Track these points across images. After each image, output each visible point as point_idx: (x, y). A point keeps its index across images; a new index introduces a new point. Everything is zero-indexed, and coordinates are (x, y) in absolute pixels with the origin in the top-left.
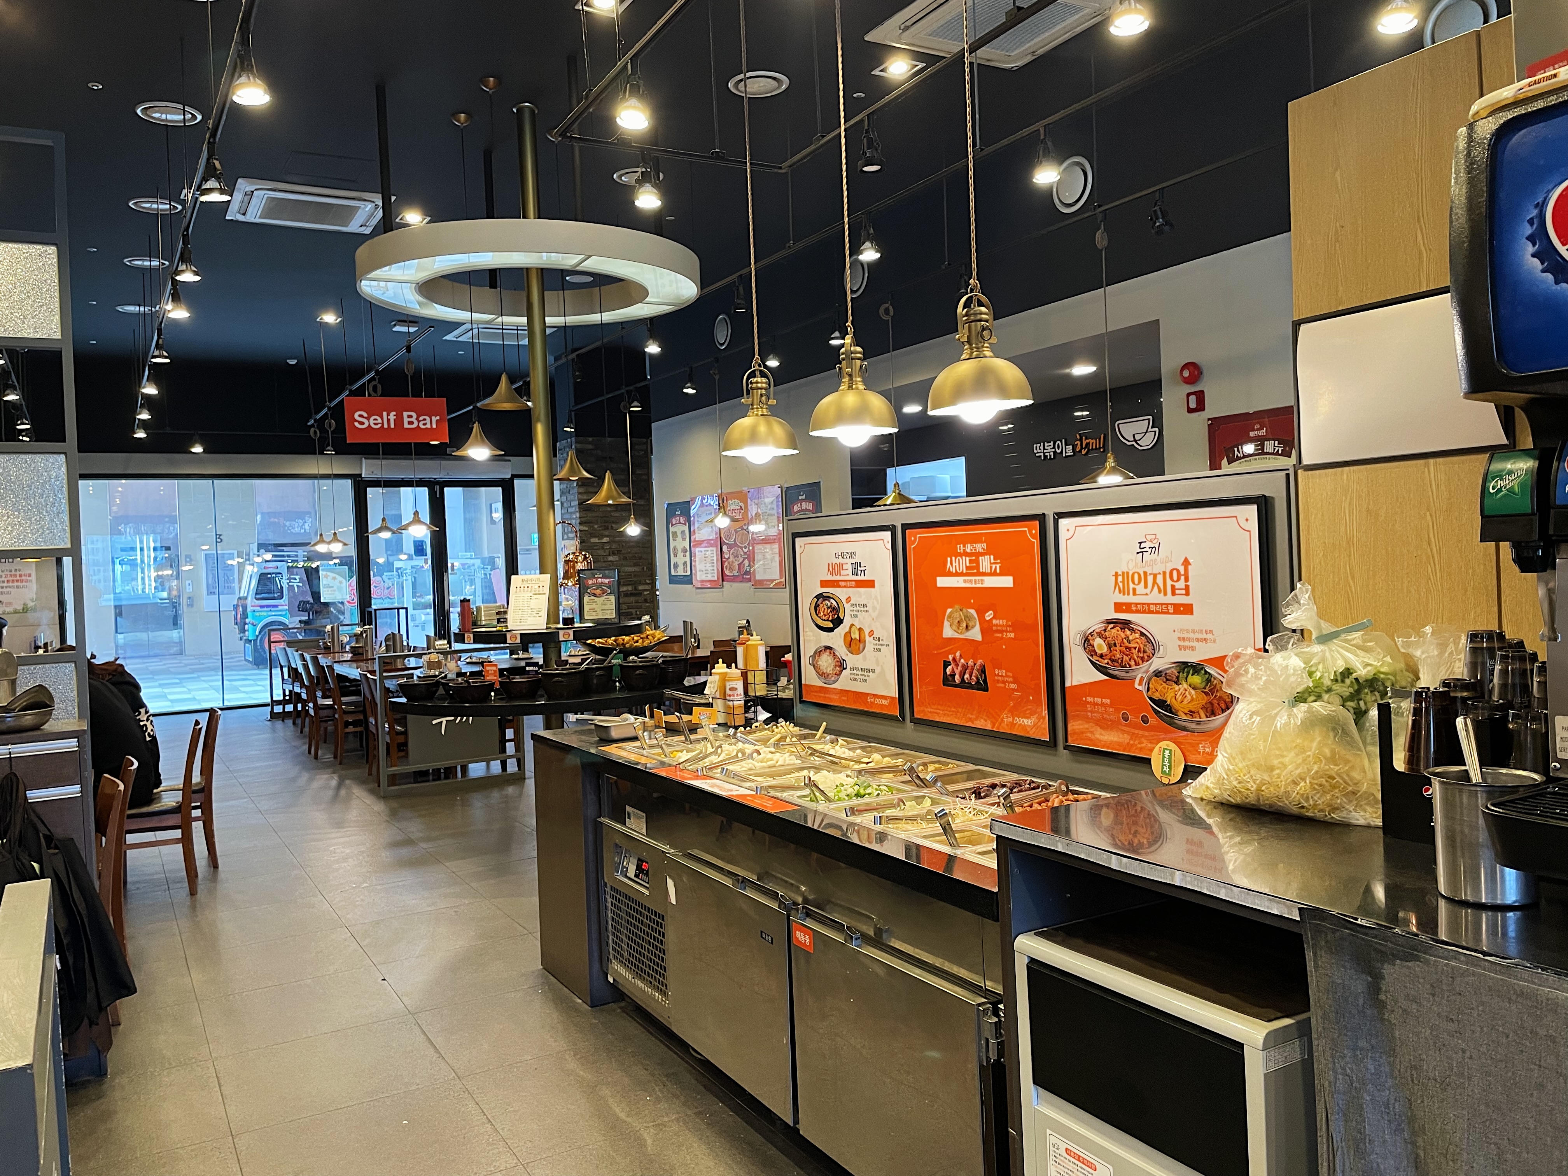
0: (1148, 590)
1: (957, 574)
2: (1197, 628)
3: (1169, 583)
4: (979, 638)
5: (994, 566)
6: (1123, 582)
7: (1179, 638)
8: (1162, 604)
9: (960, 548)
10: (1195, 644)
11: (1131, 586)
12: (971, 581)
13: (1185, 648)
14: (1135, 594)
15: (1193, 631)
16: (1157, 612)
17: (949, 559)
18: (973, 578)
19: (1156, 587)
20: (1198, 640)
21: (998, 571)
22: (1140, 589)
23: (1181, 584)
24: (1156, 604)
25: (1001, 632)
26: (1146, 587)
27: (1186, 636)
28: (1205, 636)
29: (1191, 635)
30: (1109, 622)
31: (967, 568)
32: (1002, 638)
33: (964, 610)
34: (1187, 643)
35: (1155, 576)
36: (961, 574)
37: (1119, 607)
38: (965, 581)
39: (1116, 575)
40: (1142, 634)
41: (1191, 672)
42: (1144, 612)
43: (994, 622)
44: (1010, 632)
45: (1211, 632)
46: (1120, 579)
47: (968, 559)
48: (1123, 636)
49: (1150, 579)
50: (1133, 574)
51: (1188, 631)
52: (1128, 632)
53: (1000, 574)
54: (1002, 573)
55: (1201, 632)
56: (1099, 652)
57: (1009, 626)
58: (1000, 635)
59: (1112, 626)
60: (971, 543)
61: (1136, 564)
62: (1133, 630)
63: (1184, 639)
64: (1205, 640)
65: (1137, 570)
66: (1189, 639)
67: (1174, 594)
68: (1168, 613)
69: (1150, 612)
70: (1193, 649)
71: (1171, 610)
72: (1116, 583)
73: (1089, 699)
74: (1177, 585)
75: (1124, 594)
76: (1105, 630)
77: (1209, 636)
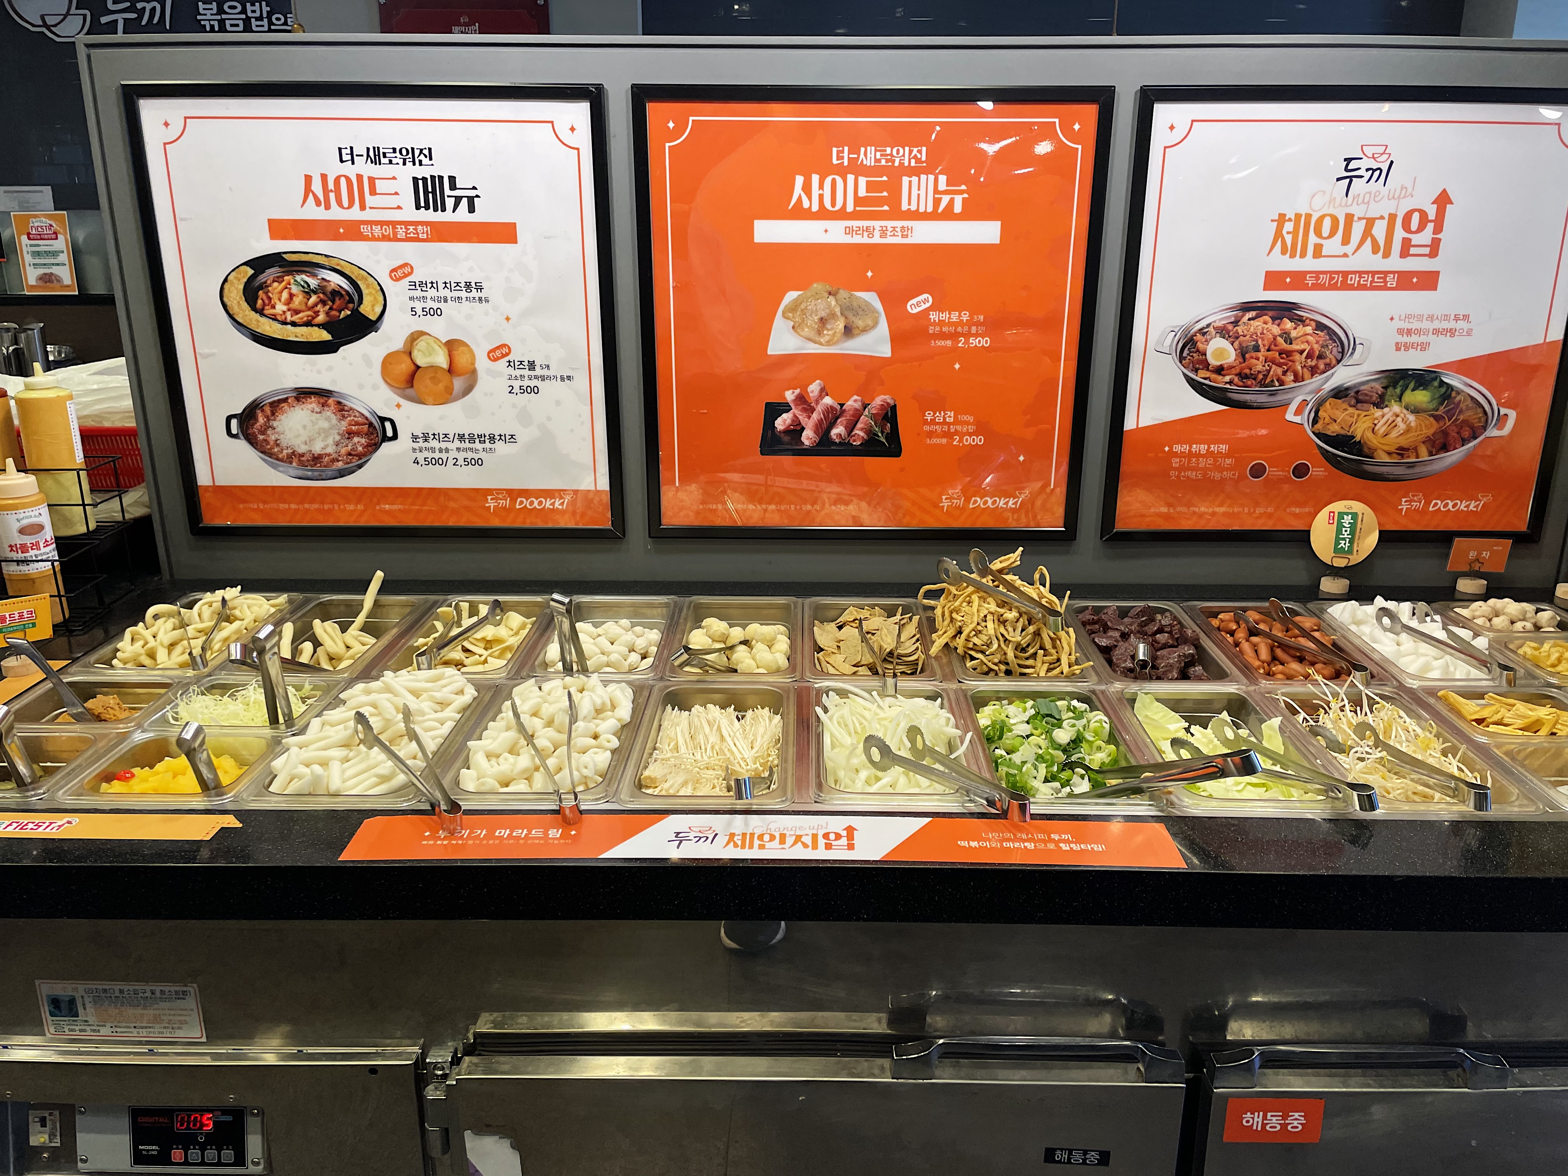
0: (1349, 249)
1: (823, 214)
2: (1439, 312)
3: (1399, 234)
4: (885, 351)
5: (945, 199)
6: (1295, 233)
7: (1400, 332)
8: (1374, 273)
9: (841, 155)
10: (1431, 338)
11: (1313, 239)
12: (870, 231)
13: (1407, 347)
14: (1318, 252)
15: (1431, 318)
16: (1361, 287)
17: (799, 180)
18: (877, 224)
19: (1369, 241)
20: (1436, 332)
21: (958, 208)
22: (1332, 246)
23: (1426, 237)
24: (1361, 273)
25: (954, 336)
26: (1346, 241)
27: (1415, 325)
28: (1452, 325)
29: (1426, 325)
30: (1246, 307)
31: (858, 201)
32: (955, 349)
33: (843, 294)
34: (1414, 339)
35: (1370, 222)
36: (842, 215)
37: (1273, 280)
38: (849, 231)
39: (1282, 219)
40: (1320, 326)
41: (1412, 385)
42: (1333, 287)
43: (934, 316)
44: (976, 335)
45: (1466, 317)
46: (1289, 227)
47: (862, 181)
48: (1276, 330)
49: (1358, 229)
50: (1321, 219)
51: (1420, 318)
52: (1288, 325)
53: (965, 216)
54: (970, 213)
55: (1446, 317)
56: (1213, 362)
57: (978, 324)
58: (949, 343)
59: (1252, 314)
60: (879, 144)
61: (1332, 200)
62: (1301, 320)
63: (1409, 332)
64: (1452, 332)
65: (1331, 211)
66: (1419, 332)
67: (1405, 253)
68: (1385, 288)
69: (1346, 287)
70: (1424, 347)
71: (1392, 281)
72: (1278, 234)
73: (1177, 448)
74: (1416, 239)
75: (1292, 256)
76: (1236, 323)
77: (1461, 324)
